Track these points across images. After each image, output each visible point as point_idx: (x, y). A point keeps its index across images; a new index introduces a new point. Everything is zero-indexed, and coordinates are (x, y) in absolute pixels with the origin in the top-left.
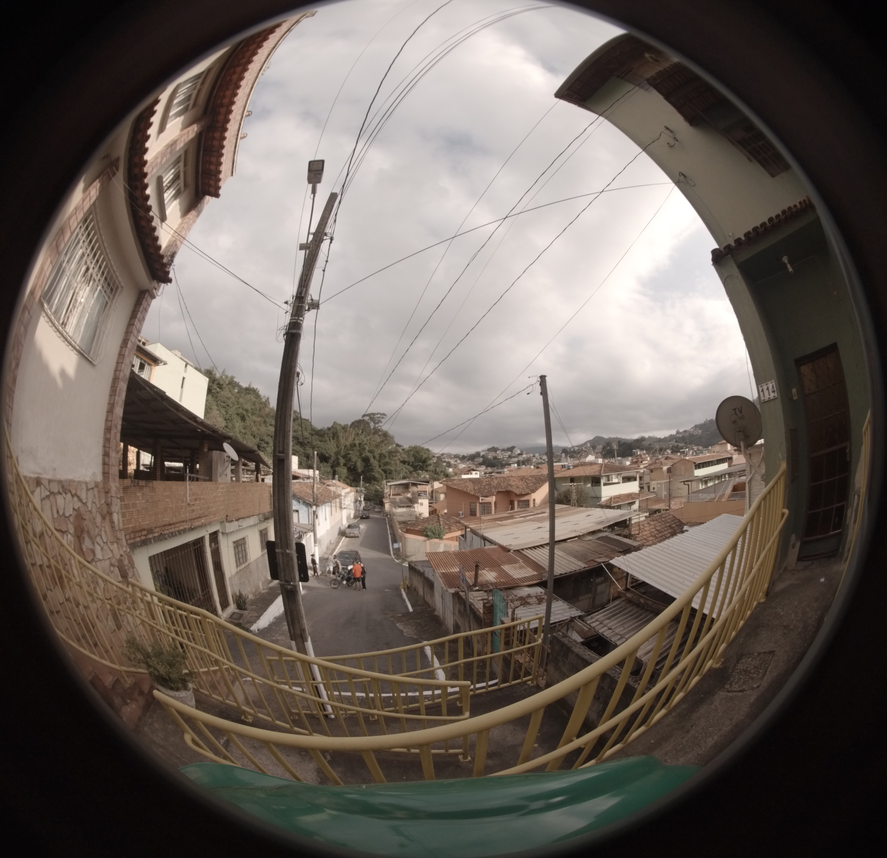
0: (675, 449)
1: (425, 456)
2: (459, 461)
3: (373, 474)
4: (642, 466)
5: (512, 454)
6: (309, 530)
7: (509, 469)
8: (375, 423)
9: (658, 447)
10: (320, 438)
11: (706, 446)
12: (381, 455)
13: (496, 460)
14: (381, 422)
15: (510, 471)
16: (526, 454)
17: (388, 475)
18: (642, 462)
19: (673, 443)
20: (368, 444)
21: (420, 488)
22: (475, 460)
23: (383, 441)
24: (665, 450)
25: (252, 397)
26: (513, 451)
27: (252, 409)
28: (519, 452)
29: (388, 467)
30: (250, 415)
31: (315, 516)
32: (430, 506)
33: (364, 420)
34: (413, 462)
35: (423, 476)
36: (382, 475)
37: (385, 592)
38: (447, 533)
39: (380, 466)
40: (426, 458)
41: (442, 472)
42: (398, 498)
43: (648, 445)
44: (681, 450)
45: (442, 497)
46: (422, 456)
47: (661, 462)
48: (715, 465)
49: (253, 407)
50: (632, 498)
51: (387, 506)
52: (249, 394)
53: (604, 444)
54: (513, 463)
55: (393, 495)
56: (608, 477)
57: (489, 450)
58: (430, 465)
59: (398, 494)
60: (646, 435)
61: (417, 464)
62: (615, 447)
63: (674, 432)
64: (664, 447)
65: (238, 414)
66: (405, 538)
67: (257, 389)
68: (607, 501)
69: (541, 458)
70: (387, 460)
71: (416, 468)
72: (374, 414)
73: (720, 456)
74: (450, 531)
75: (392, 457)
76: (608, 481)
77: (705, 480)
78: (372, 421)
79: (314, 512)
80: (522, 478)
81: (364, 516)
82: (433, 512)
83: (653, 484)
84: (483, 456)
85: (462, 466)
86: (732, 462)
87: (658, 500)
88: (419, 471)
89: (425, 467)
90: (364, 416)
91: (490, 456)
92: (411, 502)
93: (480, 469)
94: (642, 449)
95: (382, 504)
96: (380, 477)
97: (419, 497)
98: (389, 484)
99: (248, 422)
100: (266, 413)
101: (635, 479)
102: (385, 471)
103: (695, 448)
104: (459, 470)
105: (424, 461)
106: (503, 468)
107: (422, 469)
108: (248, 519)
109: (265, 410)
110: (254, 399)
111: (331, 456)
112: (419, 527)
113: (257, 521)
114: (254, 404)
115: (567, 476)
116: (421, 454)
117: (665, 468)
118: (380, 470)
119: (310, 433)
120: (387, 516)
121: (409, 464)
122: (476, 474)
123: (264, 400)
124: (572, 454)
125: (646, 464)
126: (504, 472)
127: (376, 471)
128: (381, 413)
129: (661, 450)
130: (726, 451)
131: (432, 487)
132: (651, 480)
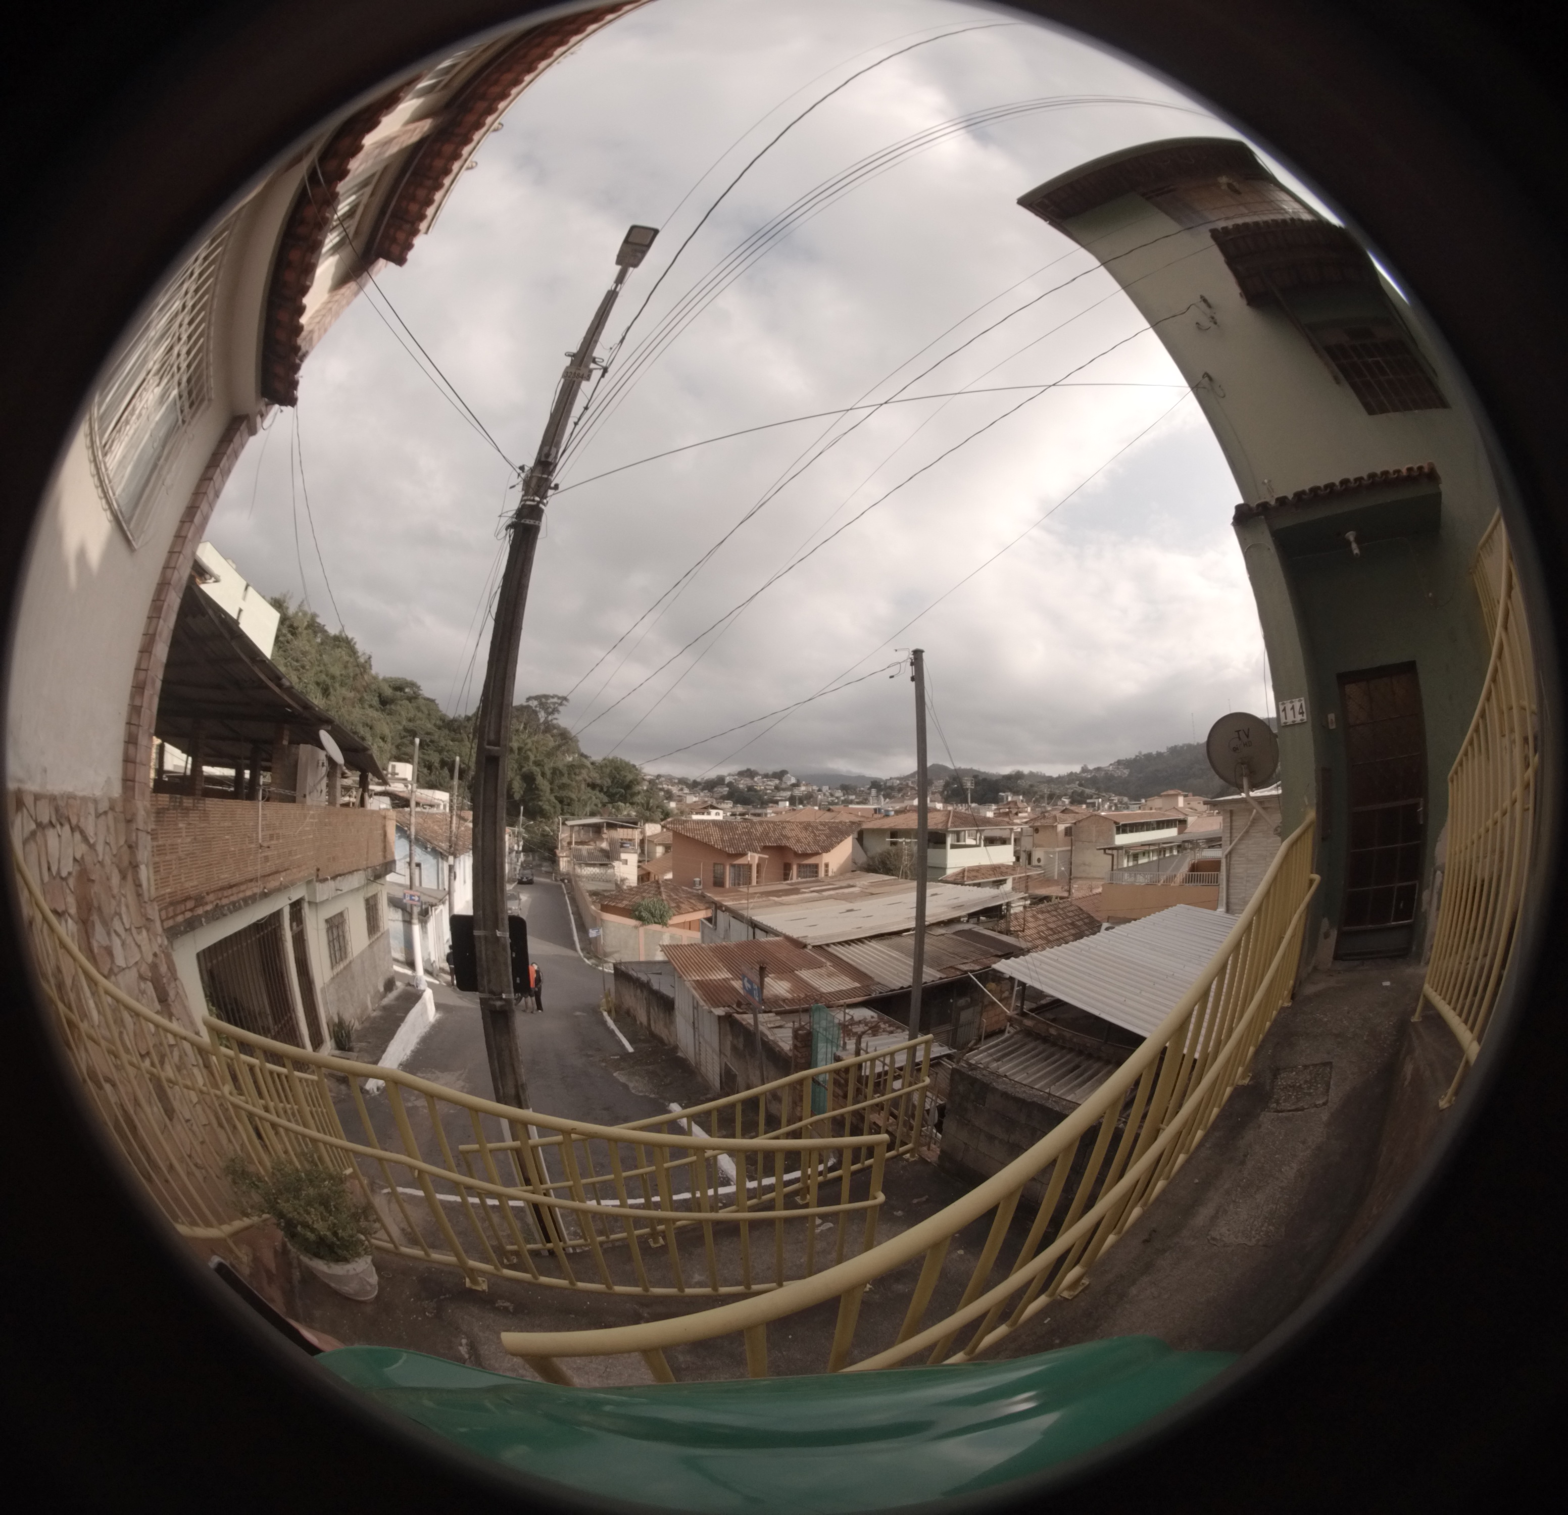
0: (1079, 798)
1: (630, 777)
2: (686, 791)
3: (540, 803)
4: (1017, 821)
5: (780, 783)
6: (442, 901)
7: (775, 809)
8: (549, 714)
9: (1046, 791)
10: (453, 734)
11: (1136, 798)
12: (555, 771)
13: (752, 793)
14: (558, 711)
15: (777, 813)
16: (806, 785)
17: (566, 807)
18: (1016, 814)
19: (1075, 787)
20: (535, 750)
21: (621, 834)
22: (716, 789)
23: (560, 746)
24: (1060, 797)
25: (343, 653)
26: (784, 779)
27: (341, 675)
28: (793, 781)
29: (564, 793)
30: (337, 685)
31: (453, 874)
32: (639, 867)
33: (528, 707)
34: (608, 788)
35: (625, 813)
36: (554, 807)
37: (577, 1017)
38: (674, 915)
39: (552, 790)
40: (631, 782)
41: (658, 807)
42: (584, 849)
43: (1027, 787)
44: (1089, 801)
45: (660, 850)
46: (625, 777)
47: (1055, 817)
48: (1153, 829)
49: (343, 672)
50: (1002, 874)
51: (564, 864)
52: (338, 647)
53: (947, 778)
54: (782, 800)
55: (577, 843)
56: (958, 833)
57: (741, 774)
58: (639, 793)
59: (582, 843)
60: (1026, 770)
61: (614, 791)
62: (969, 785)
63: (1077, 769)
64: (1057, 791)
65: (318, 684)
66: (602, 920)
67: (352, 639)
68: (957, 874)
69: (832, 795)
70: (565, 780)
71: (613, 798)
72: (547, 697)
73: (1164, 815)
74: (679, 911)
75: (573, 776)
76: (958, 840)
77: (1134, 852)
78: (543, 708)
79: (451, 868)
80: (807, 826)
81: (525, 880)
82: (644, 877)
83: (1038, 854)
84: (730, 785)
85: (691, 799)
86: (1186, 828)
87: (1047, 880)
88: (621, 804)
89: (628, 796)
90: (529, 699)
91: (742, 784)
92: (608, 857)
93: (723, 806)
94: (1016, 793)
95: (553, 860)
96: (552, 810)
97: (622, 849)
98: (569, 823)
99: (332, 698)
100: (364, 684)
101: (1004, 841)
102: (561, 801)
103: (1116, 799)
104: (688, 805)
105: (628, 786)
106: (765, 808)
107: (624, 799)
108: (350, 877)
109: (363, 678)
110: (346, 658)
111: (469, 768)
112: (625, 902)
113: (363, 882)
114: (346, 667)
115: (886, 827)
116: (622, 773)
117: (1061, 827)
118: (553, 799)
119: (435, 725)
120: (562, 880)
121: (601, 790)
122: (717, 814)
123: (362, 660)
124: (889, 791)
125: (1025, 818)
126: (766, 814)
127: (544, 798)
128: (560, 695)
129: (1051, 797)
130: (1175, 809)
131: (643, 832)
132: (1035, 845)
